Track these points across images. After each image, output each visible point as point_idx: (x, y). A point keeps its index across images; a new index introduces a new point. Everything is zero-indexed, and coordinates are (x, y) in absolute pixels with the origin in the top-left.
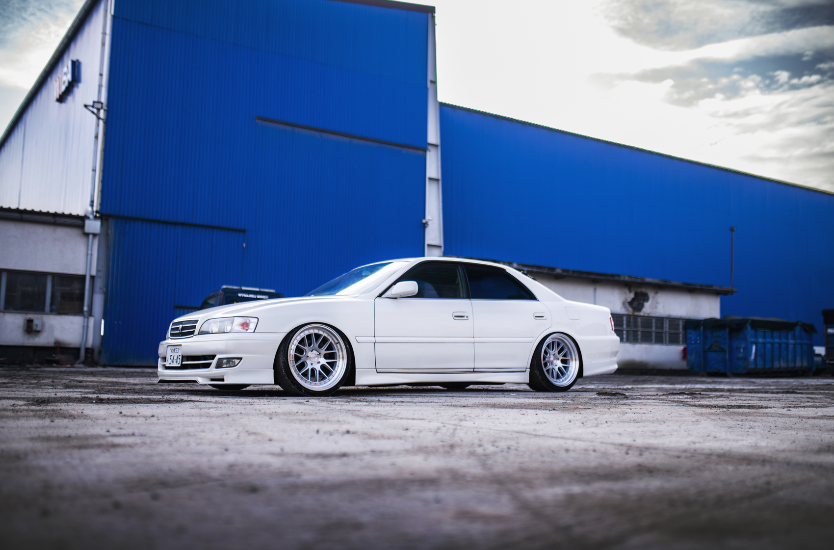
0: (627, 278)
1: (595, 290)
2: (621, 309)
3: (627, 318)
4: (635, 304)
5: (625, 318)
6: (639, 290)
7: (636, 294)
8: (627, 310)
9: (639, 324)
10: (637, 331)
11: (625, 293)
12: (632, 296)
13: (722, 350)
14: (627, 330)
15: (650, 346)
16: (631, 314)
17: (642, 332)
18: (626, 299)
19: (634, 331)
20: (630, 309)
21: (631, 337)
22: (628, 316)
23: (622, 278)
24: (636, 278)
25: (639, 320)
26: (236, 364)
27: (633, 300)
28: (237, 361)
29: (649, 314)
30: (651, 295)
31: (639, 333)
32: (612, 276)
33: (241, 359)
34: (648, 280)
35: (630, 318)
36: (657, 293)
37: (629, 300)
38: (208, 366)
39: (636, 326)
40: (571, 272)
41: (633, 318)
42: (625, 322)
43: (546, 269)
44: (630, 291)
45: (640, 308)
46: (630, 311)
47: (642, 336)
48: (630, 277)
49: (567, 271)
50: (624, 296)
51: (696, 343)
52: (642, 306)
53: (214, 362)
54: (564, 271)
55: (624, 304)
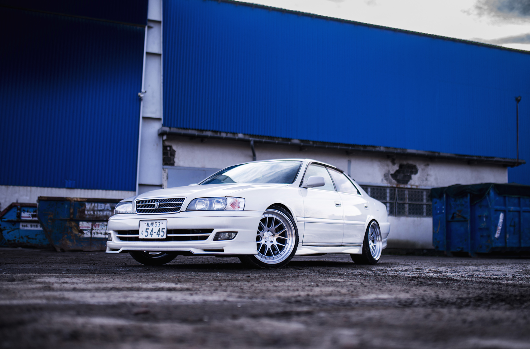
0: (382, 149)
1: (350, 162)
2: (382, 180)
3: (391, 190)
4: (400, 176)
5: (388, 191)
6: (405, 163)
7: (401, 166)
8: (390, 183)
9: (407, 196)
10: (403, 204)
11: (388, 165)
12: (396, 168)
13: (465, 220)
14: (390, 203)
15: (419, 219)
16: (394, 186)
17: (410, 205)
18: (389, 171)
19: (399, 204)
20: (394, 181)
21: (396, 210)
22: (392, 188)
23: (378, 149)
24: (396, 149)
25: (406, 192)
26: (233, 238)
27: (397, 172)
28: (233, 235)
29: (417, 186)
30: (420, 167)
31: (407, 206)
32: (365, 146)
33: (236, 233)
34: (410, 151)
35: (395, 190)
36: (428, 165)
37: (392, 172)
38: (205, 238)
39: (403, 199)
40: (311, 143)
41: (398, 191)
42: (388, 195)
43: (280, 140)
44: (394, 163)
45: (407, 179)
46: (394, 183)
47: (409, 209)
48: (388, 148)
49: (308, 141)
50: (386, 168)
51: (441, 213)
52: (410, 178)
53: (212, 235)
54: (302, 141)
55: (386, 176)
